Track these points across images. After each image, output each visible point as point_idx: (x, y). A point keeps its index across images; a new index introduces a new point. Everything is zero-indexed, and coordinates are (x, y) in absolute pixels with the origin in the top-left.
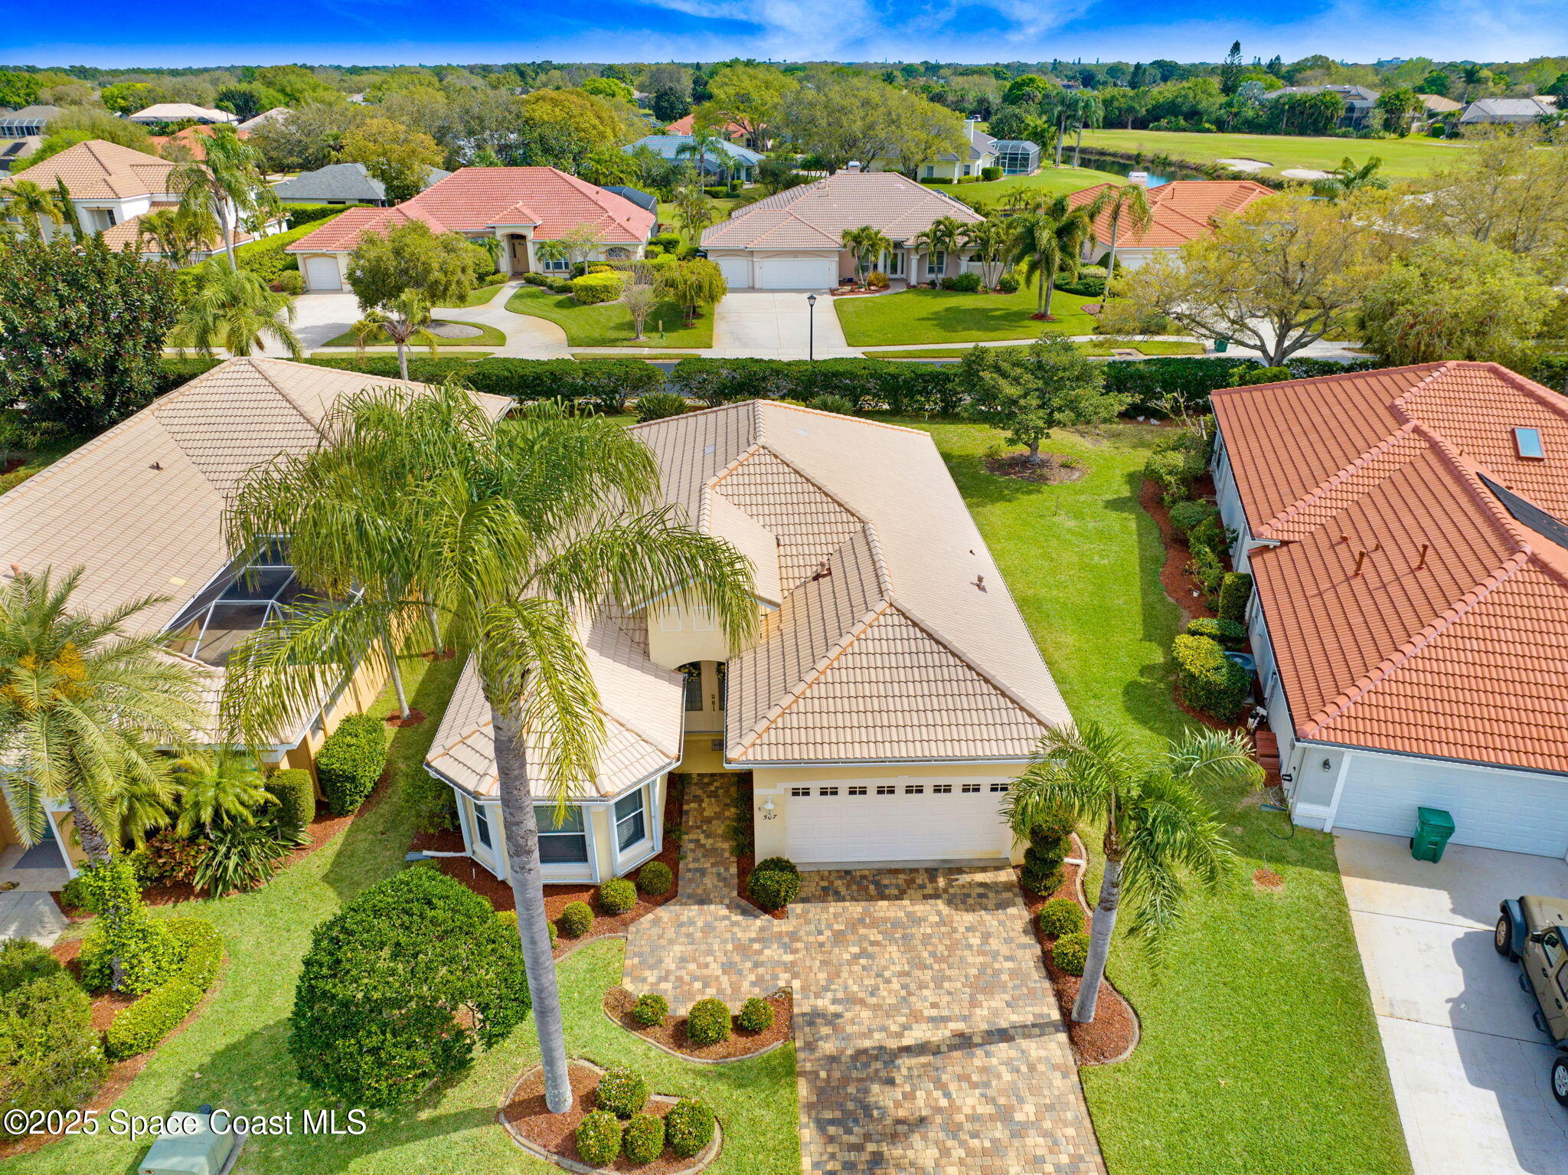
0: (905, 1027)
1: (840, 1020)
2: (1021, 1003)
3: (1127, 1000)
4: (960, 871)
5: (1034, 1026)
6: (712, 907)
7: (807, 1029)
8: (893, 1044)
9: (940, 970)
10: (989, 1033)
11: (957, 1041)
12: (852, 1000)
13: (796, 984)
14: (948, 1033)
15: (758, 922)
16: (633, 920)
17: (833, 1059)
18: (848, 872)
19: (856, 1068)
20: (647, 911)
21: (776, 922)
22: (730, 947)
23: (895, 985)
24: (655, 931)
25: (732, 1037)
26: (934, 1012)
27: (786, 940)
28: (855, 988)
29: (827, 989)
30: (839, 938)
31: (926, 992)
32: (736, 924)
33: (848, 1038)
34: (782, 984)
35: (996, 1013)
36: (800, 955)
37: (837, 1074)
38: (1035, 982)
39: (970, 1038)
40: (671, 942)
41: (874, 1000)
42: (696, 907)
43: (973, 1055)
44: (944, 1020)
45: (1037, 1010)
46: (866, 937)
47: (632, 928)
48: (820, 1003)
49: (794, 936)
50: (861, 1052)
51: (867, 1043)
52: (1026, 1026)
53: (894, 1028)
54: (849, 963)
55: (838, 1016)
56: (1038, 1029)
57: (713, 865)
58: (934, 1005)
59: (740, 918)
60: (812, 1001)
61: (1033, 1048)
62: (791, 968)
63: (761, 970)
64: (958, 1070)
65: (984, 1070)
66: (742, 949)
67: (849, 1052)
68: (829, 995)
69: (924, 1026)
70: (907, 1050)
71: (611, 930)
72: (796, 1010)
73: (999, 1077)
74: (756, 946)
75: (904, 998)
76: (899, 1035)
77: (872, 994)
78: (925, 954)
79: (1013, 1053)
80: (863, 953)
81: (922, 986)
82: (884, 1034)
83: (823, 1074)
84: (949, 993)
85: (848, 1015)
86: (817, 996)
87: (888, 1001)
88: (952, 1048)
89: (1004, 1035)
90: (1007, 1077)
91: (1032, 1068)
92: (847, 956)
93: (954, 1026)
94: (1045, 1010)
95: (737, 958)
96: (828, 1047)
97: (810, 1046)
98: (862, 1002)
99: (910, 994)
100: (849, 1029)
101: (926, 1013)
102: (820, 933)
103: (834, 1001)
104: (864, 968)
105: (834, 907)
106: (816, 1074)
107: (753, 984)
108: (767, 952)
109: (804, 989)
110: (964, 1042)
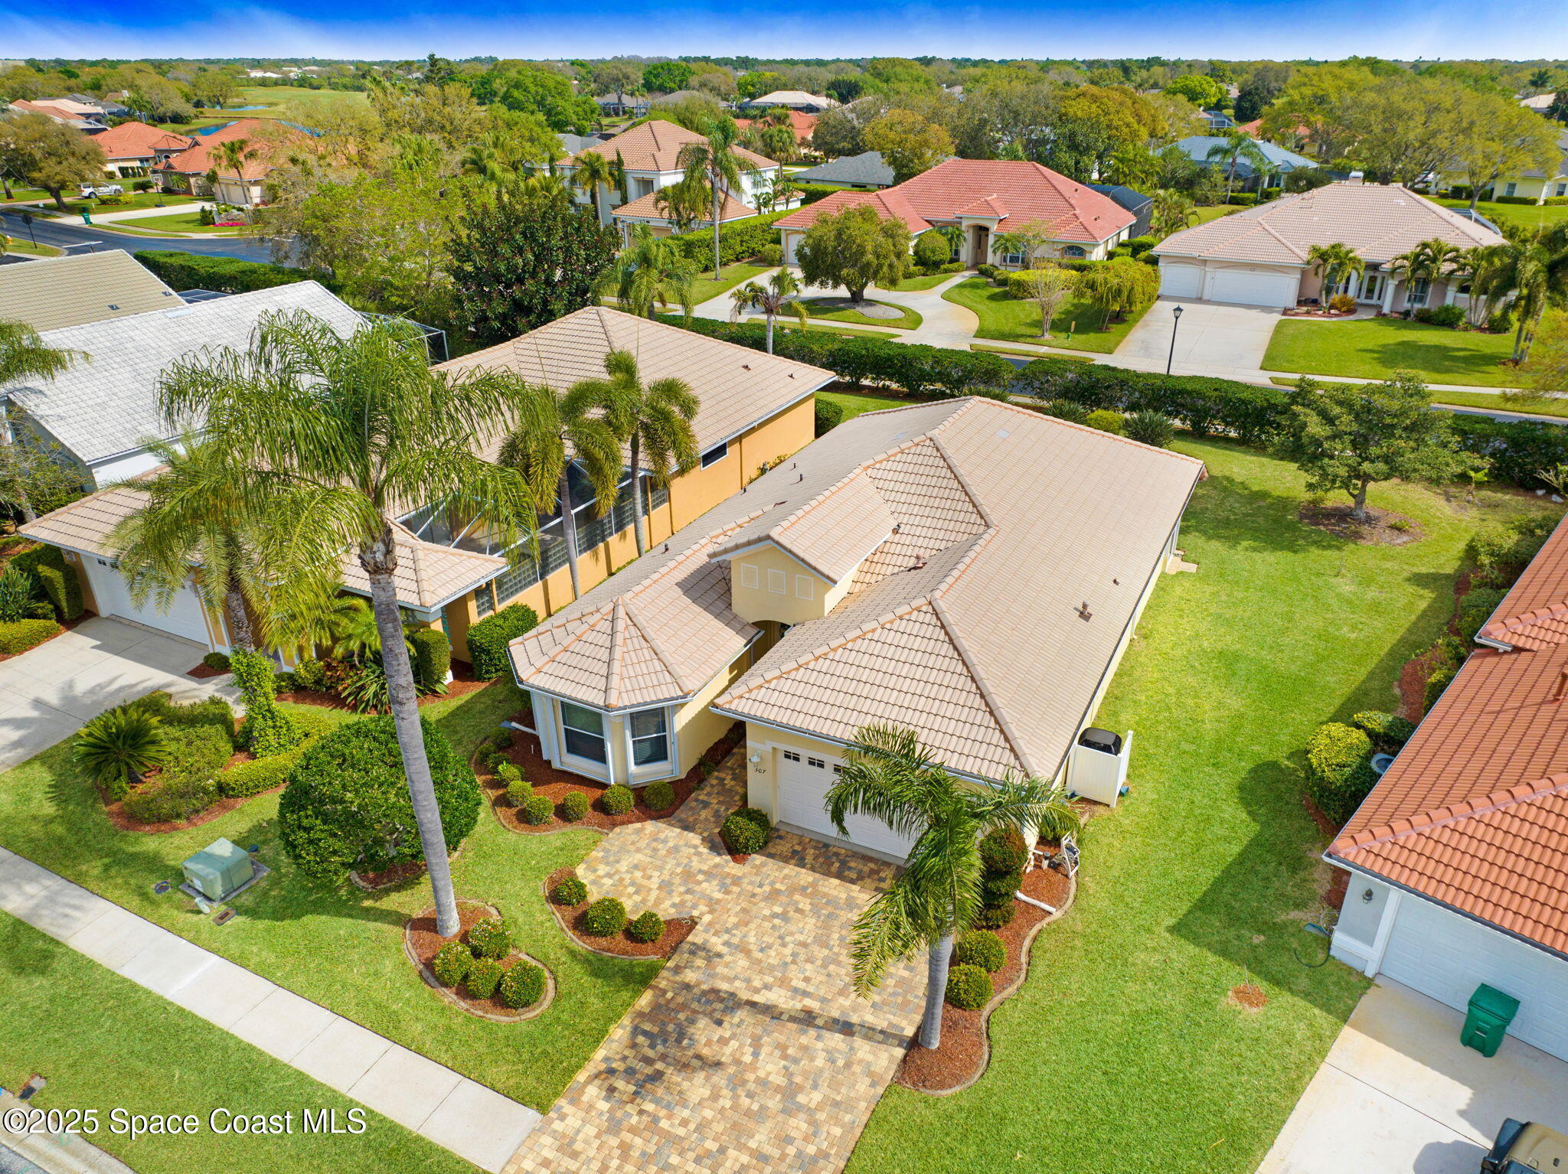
0: (767, 987)
1: (718, 960)
2: (886, 1009)
3: (990, 1047)
5: (882, 1032)
6: (691, 835)
7: (686, 955)
8: (744, 995)
9: (838, 954)
10: (836, 1021)
11: (802, 1015)
12: (743, 949)
13: (707, 918)
14: (799, 1006)
15: (718, 859)
16: (623, 823)
17: (687, 987)
18: (826, 846)
19: (699, 1001)
20: (639, 820)
21: (732, 864)
22: (679, 870)
23: (788, 951)
24: (634, 837)
25: (620, 937)
26: (801, 985)
27: (728, 881)
28: (752, 940)
29: (728, 931)
30: (773, 895)
31: (809, 966)
32: (699, 854)
33: (713, 976)
34: (695, 913)
35: (855, 1008)
36: (729, 897)
37: (680, 1000)
38: (916, 997)
39: (815, 1018)
40: (638, 850)
41: (760, 955)
42: (678, 830)
43: (805, 1032)
44: (805, 994)
45: (895, 1020)
46: (797, 902)
47: (617, 830)
48: (714, 940)
49: (737, 881)
50: (714, 991)
51: (724, 986)
52: (873, 1029)
53: (757, 983)
54: (765, 918)
55: (719, 955)
56: (886, 1036)
57: (719, 803)
58: (807, 980)
59: (705, 851)
60: (707, 936)
61: (863, 1049)
62: (712, 905)
63: (688, 897)
64: (782, 1039)
65: (805, 1048)
66: (688, 875)
67: (705, 987)
68: (726, 937)
69: (783, 992)
70: (753, 1004)
71: (600, 825)
72: (690, 938)
73: (812, 1059)
74: (701, 877)
75: (786, 964)
76: (757, 991)
77: (762, 950)
78: (836, 936)
79: (842, 1046)
80: (784, 917)
81: (810, 960)
82: (744, 985)
83: (669, 995)
84: (829, 975)
85: (728, 958)
86: (716, 934)
87: (771, 961)
88: (793, 1019)
89: (846, 1028)
90: (820, 1062)
91: (848, 1065)
92: (767, 912)
93: (809, 1003)
94: (904, 1023)
95: (677, 880)
96: (690, 976)
97: (677, 970)
98: (747, 953)
99: (794, 962)
100: (720, 969)
101: (794, 983)
102: (761, 886)
103: (726, 944)
104: (774, 927)
105: (790, 870)
106: (664, 992)
107: (674, 905)
108: (705, 885)
109: (710, 924)
110: (807, 1019)
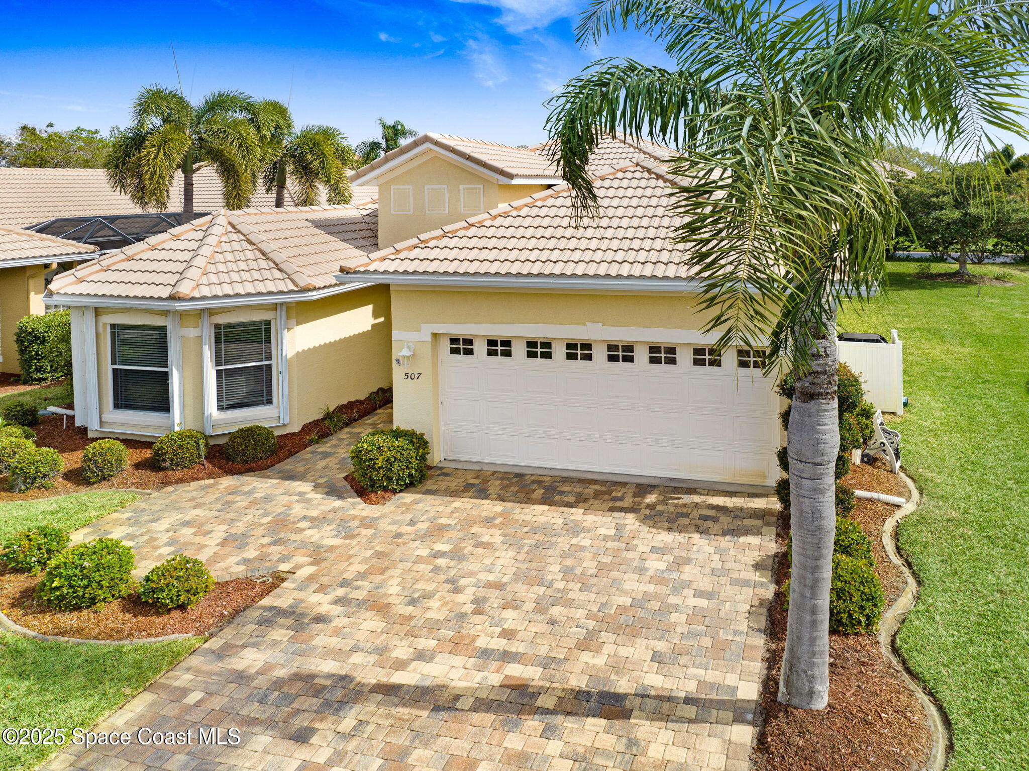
0: (422, 657)
1: (319, 626)
2: (684, 660)
4: (691, 491)
5: (688, 701)
6: (297, 483)
7: (251, 627)
8: (371, 676)
9: (565, 590)
10: (581, 696)
11: (505, 695)
13: (306, 571)
14: (495, 679)
15: (338, 503)
16: (180, 482)
17: (241, 677)
18: (520, 476)
19: (262, 700)
20: (210, 476)
21: (363, 505)
22: (266, 520)
23: (465, 597)
24: (195, 494)
25: (112, 608)
26: (497, 644)
27: (354, 524)
28: (393, 590)
29: (345, 583)
30: (434, 532)
31: (509, 614)
32: (306, 501)
33: (305, 653)
34: (285, 567)
35: (618, 666)
36: (354, 542)
37: (217, 703)
38: (736, 633)
39: (535, 695)
40: (198, 506)
41: (408, 610)
42: (276, 481)
43: (516, 727)
44: (507, 657)
45: (711, 676)
46: (477, 536)
47: (169, 488)
48: (315, 598)
49: (367, 523)
50: (301, 678)
51: (326, 667)
52: (670, 699)
53: (401, 651)
54: (419, 560)
55: (320, 619)
58: (508, 634)
59: (318, 497)
60: (299, 595)
61: (659, 740)
63: (275, 549)
64: (460, 746)
66: (280, 524)
67: (281, 673)
68: (341, 592)
69: (459, 661)
70: (389, 691)
71: (139, 486)
72: (266, 602)
74: (303, 524)
75: (462, 616)
76: (401, 665)
77: (413, 602)
78: (555, 568)
80: (457, 555)
81: (512, 604)
82: (371, 660)
83: (194, 697)
84: (552, 622)
85: (340, 622)
86: (322, 589)
87: (430, 615)
88: (482, 705)
89: (609, 706)
92: (424, 552)
93: (515, 671)
94: (731, 680)
95: (259, 532)
97: (225, 652)
98: (383, 609)
99: (478, 611)
100: (321, 641)
101: (481, 643)
102: (412, 523)
103: (340, 601)
104: (436, 570)
105: (462, 503)
106: (183, 694)
107: (245, 561)
108: (310, 532)
109: (311, 578)
